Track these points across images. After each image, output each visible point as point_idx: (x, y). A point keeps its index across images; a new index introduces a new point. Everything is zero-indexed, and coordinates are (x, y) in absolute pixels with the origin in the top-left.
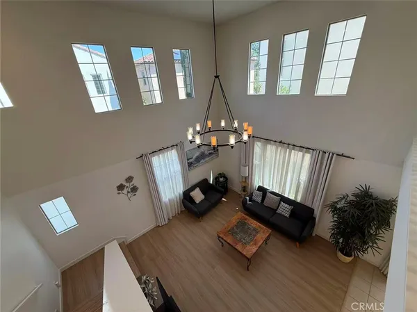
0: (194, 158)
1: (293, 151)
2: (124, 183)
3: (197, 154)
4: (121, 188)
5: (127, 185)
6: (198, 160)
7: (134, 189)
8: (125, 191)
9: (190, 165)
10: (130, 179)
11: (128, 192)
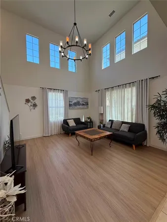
0: (73, 102)
1: (126, 89)
2: (30, 99)
3: (75, 101)
4: (28, 101)
5: (32, 101)
6: (75, 104)
7: (35, 105)
8: (30, 104)
9: (70, 105)
10: (34, 98)
11: (31, 105)
